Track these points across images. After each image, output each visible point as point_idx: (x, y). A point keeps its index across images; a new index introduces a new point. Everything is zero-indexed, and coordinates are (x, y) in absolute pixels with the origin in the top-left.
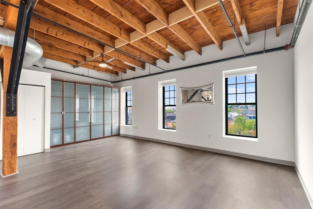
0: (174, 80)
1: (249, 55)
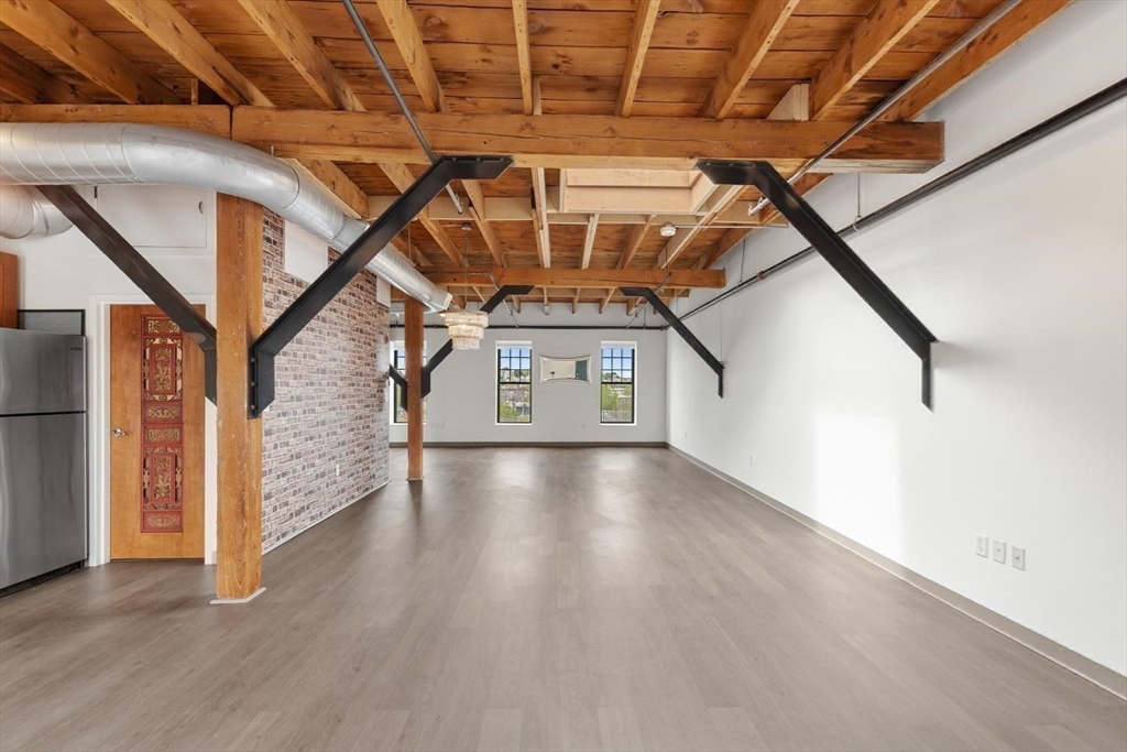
0: (530, 342)
1: (631, 328)
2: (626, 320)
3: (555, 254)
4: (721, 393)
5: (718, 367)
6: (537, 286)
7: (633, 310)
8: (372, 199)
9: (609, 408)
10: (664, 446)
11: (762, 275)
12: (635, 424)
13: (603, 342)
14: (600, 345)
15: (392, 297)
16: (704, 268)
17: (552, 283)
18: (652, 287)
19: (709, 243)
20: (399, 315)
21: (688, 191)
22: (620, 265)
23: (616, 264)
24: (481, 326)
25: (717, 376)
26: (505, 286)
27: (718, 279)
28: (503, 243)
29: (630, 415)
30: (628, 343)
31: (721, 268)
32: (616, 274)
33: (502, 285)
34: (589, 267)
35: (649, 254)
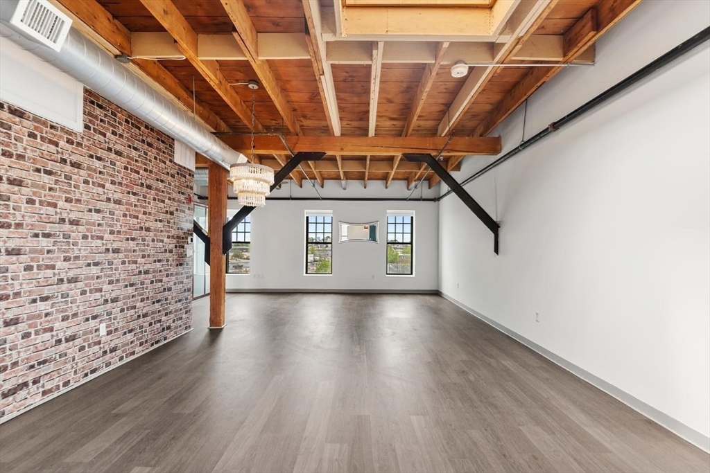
0: (331, 211)
1: (410, 200)
2: (407, 194)
3: (345, 123)
4: (496, 250)
5: (494, 226)
6: (329, 153)
7: (413, 184)
8: (135, 35)
9: (392, 262)
10: (437, 293)
11: (556, 126)
12: (413, 275)
13: (388, 211)
14: (386, 213)
15: (196, 163)
16: (481, 136)
17: (342, 149)
18: (433, 154)
19: (488, 107)
20: (203, 177)
21: (487, 11)
22: (404, 134)
23: (400, 133)
24: (265, 181)
25: (492, 235)
26: (299, 153)
27: (494, 146)
28: (295, 110)
29: (410, 268)
30: (408, 212)
31: (496, 136)
32: (400, 141)
33: (296, 151)
34: (376, 135)
35: (430, 124)
